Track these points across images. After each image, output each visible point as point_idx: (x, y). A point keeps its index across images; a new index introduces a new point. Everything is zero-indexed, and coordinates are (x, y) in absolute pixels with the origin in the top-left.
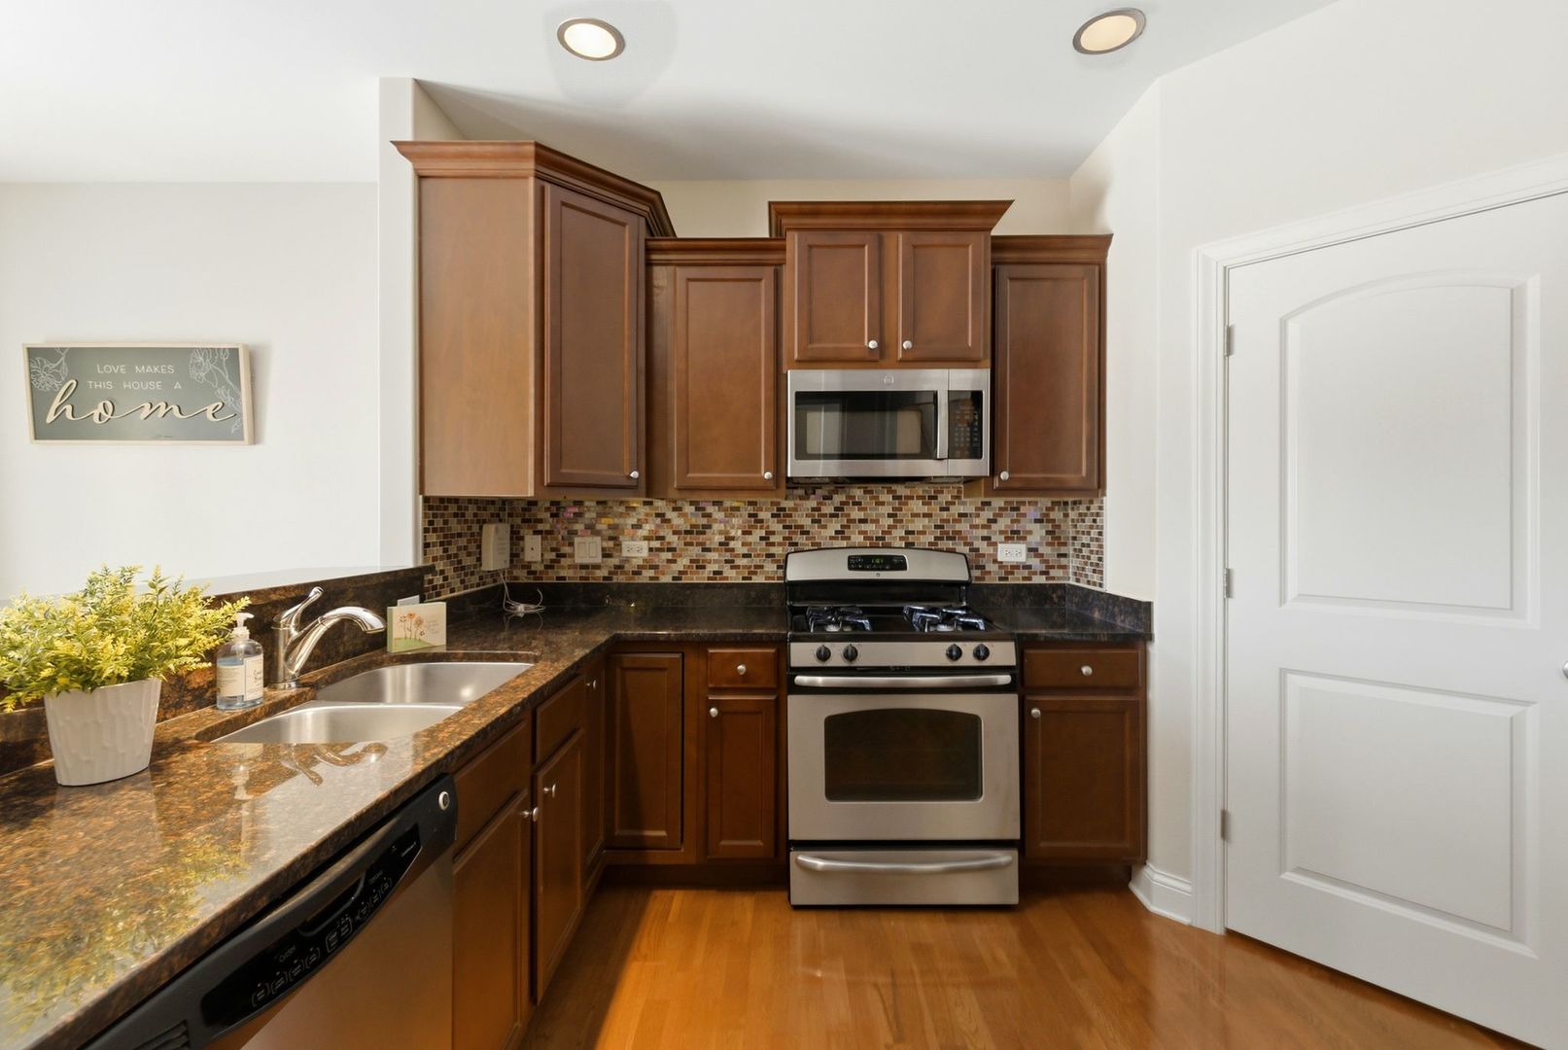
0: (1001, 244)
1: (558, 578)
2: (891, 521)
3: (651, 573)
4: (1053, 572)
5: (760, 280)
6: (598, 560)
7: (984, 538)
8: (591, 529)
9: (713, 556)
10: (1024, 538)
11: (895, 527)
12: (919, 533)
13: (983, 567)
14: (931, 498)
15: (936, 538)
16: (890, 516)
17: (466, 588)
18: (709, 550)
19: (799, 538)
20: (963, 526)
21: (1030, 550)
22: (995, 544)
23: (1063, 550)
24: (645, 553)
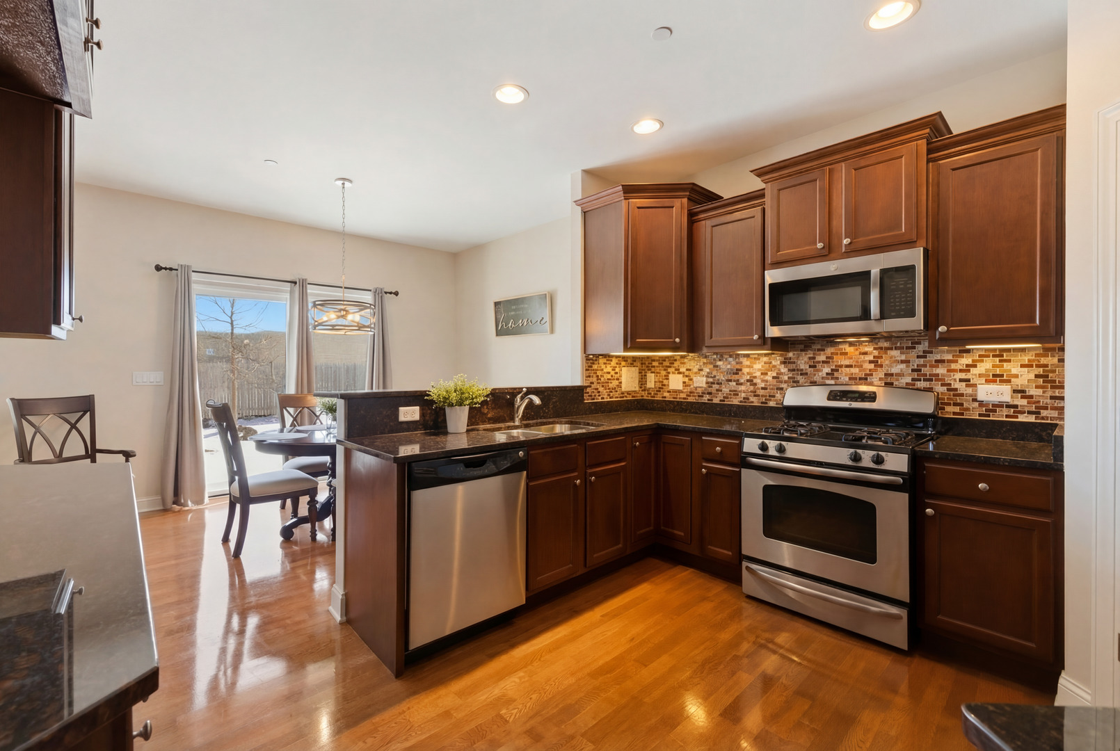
1: (663, 397)
2: (872, 366)
3: (708, 397)
4: (1044, 413)
6: (680, 387)
7: (963, 380)
8: (678, 371)
9: (742, 388)
10: (1009, 381)
11: (876, 371)
12: (897, 375)
13: (962, 405)
15: (913, 380)
16: (871, 362)
17: (610, 398)
18: (741, 384)
19: (799, 378)
20: (941, 370)
21: (1015, 391)
22: (975, 385)
24: (704, 385)
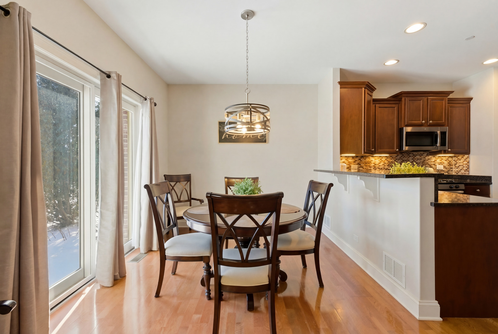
0: (451, 100)
4: (449, 172)
5: (395, 107)
7: (434, 164)
10: (443, 164)
14: (422, 155)
16: (412, 159)
20: (429, 161)
21: (444, 167)
22: (436, 166)
23: (451, 167)
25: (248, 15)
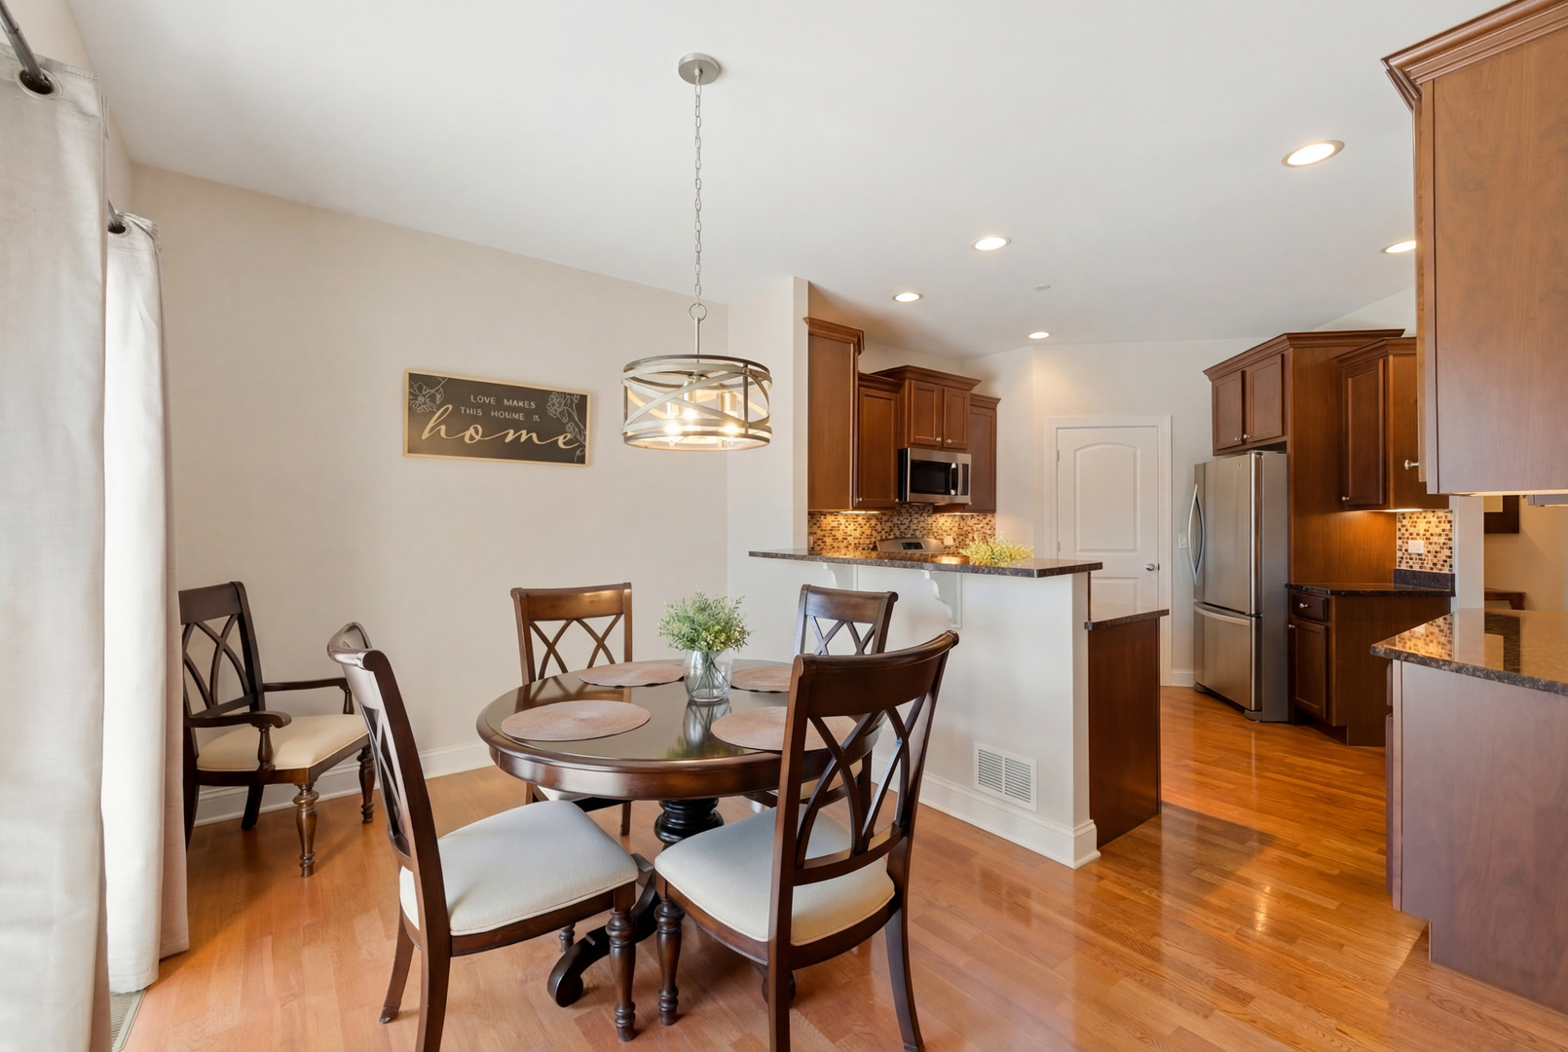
5: (892, 400)
25: (701, 70)
